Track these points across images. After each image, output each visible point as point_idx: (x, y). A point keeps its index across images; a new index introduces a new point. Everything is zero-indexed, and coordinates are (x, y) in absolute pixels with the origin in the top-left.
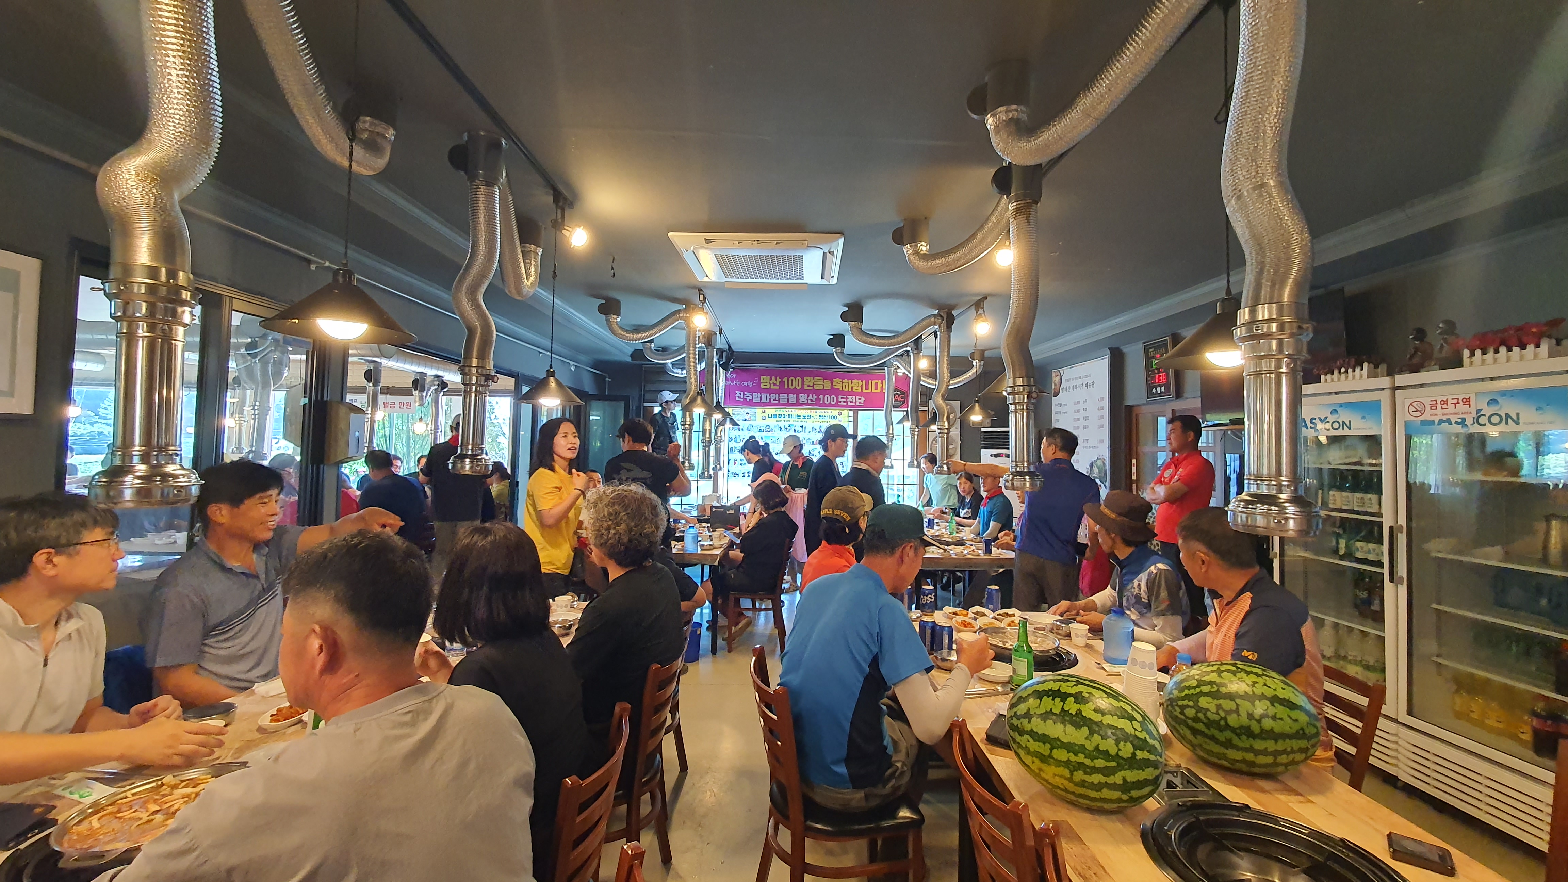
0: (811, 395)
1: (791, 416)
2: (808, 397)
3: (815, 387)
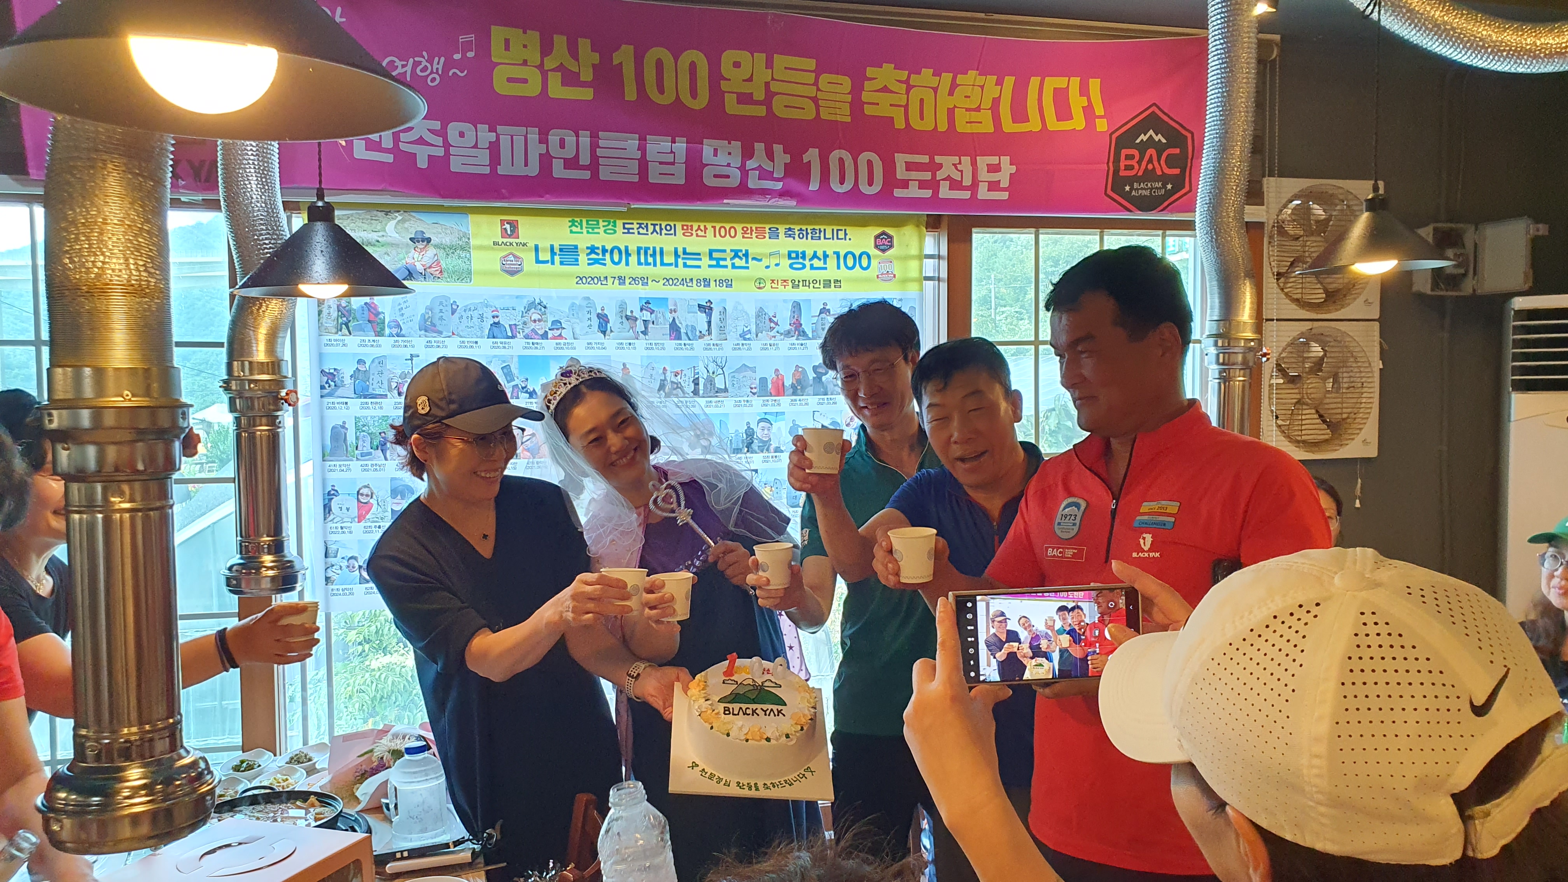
0: (760, 148)
2: (747, 153)
3: (780, 109)
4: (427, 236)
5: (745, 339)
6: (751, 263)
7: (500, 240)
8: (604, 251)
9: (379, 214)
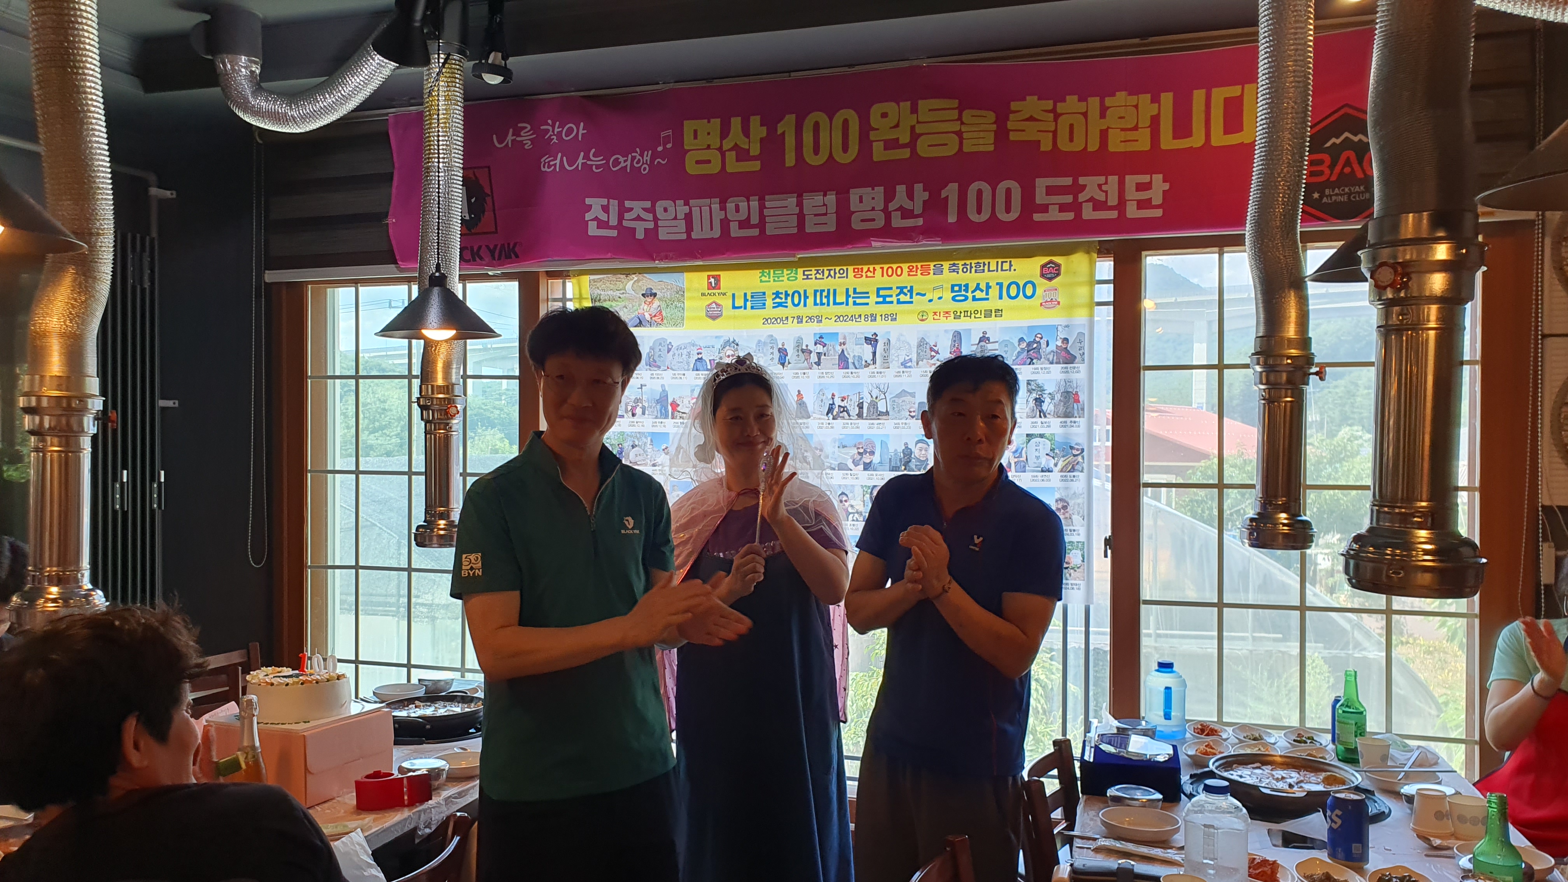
0: (901, 189)
1: (825, 297)
2: (889, 196)
3: (924, 149)
4: (654, 291)
5: (906, 367)
6: (916, 298)
7: (707, 292)
8: (787, 295)
9: (622, 276)
